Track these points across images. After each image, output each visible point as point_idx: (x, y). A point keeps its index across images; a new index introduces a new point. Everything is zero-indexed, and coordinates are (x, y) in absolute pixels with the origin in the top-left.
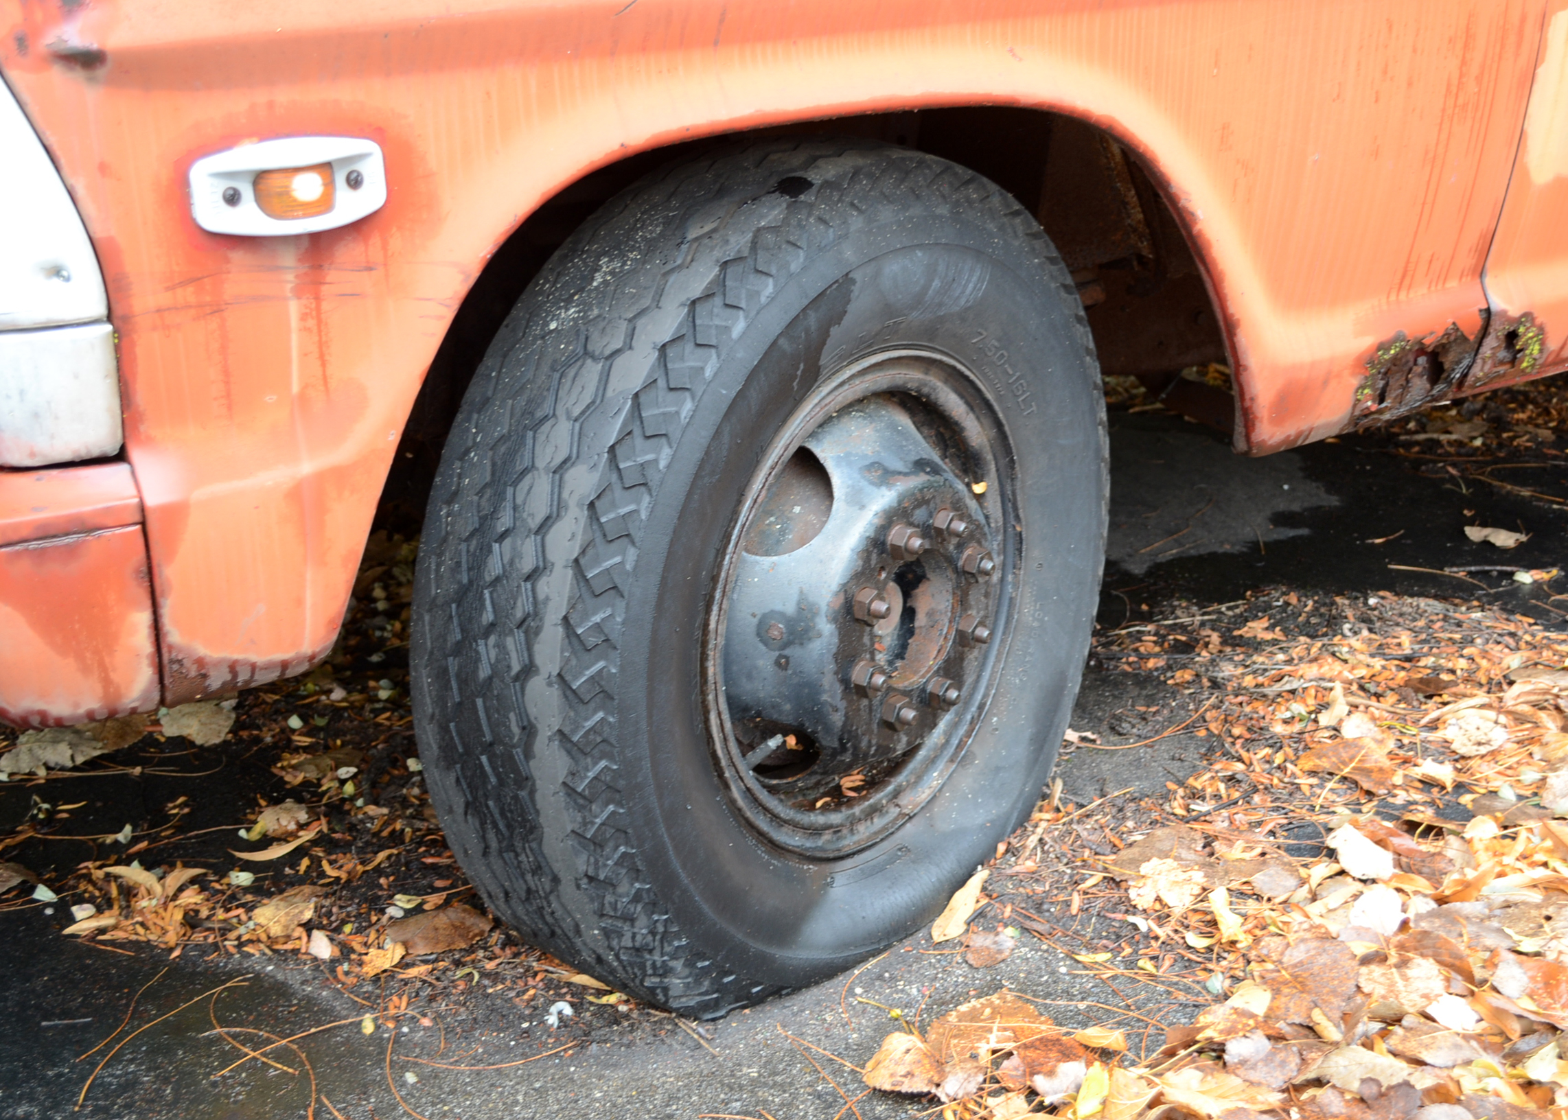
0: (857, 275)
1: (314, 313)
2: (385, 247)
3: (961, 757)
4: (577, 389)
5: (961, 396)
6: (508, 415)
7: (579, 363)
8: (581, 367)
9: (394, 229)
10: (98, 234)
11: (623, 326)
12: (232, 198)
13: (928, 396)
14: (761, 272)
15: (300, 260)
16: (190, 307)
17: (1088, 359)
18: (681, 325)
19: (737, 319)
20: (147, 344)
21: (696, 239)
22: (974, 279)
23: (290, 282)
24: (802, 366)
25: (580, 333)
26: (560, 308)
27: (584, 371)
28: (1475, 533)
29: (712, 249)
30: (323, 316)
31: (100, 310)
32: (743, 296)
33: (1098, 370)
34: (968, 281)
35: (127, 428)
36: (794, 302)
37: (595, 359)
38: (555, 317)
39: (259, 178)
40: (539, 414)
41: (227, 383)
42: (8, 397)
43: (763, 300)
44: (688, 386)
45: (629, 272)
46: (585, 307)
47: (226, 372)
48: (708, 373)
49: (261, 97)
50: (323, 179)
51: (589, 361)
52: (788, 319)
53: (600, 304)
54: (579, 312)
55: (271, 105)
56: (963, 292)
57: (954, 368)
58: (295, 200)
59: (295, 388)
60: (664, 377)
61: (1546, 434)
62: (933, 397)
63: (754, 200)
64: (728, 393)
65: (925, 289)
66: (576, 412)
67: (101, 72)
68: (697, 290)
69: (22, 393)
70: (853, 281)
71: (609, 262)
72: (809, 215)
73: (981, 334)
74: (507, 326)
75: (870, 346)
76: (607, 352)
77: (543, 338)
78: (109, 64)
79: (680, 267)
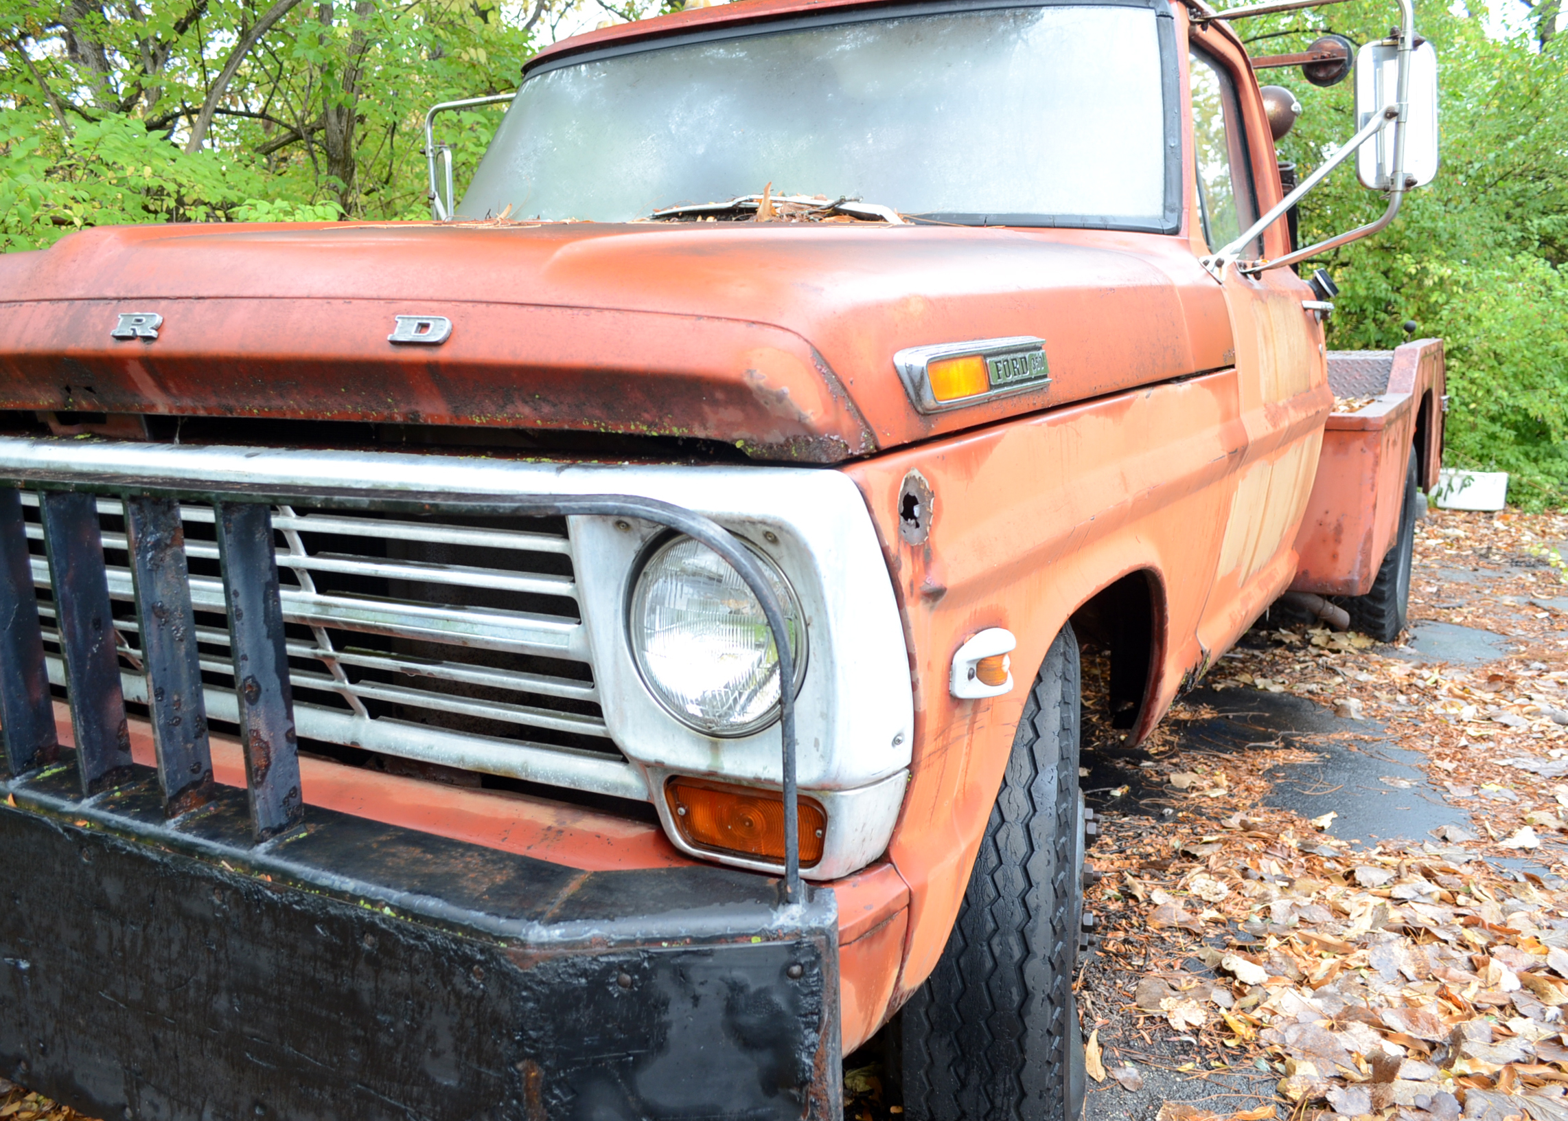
1: (970, 742)
15: (972, 709)
20: (921, 776)
23: (967, 724)
30: (972, 744)
35: (893, 839)
41: (936, 797)
47: (938, 790)
49: (974, 608)
55: (975, 612)
59: (955, 794)
78: (944, 597)
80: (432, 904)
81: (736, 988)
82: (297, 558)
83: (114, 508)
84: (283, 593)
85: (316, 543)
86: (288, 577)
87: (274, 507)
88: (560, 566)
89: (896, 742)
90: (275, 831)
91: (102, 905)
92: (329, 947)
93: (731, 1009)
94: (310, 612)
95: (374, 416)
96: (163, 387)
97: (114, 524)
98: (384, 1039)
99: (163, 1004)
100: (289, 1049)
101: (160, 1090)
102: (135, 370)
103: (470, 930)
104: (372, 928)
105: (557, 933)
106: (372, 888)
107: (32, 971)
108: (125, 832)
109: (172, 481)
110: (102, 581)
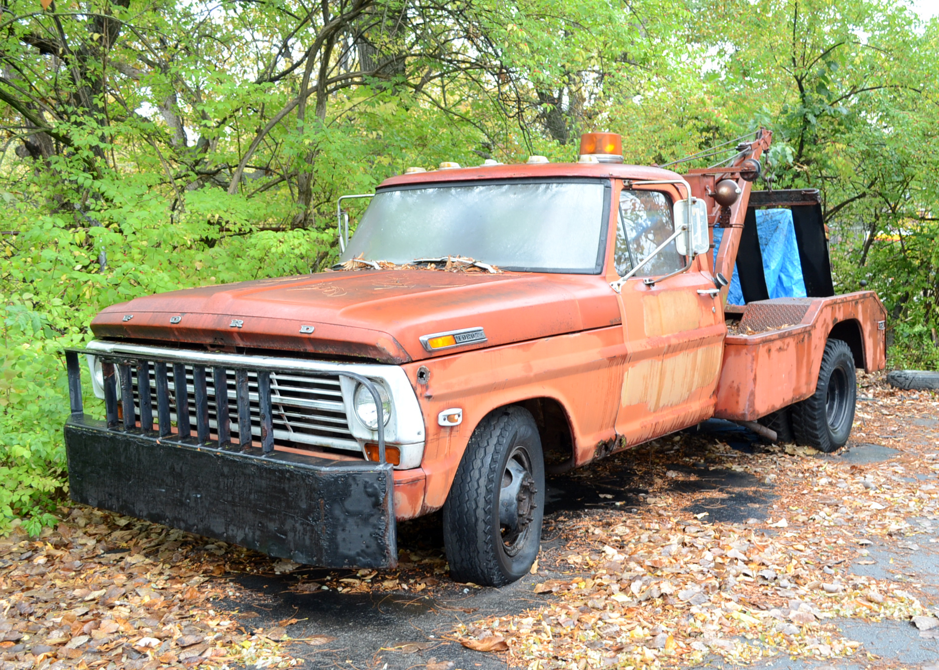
2: (462, 427)
3: (525, 537)
5: (525, 456)
8: (479, 449)
10: (426, 427)
12: (444, 419)
14: (506, 430)
15: (452, 429)
16: (435, 438)
19: (504, 439)
20: (429, 445)
23: (450, 432)
28: (602, 496)
29: (500, 426)
30: (451, 440)
31: (424, 439)
32: (504, 435)
34: (529, 432)
36: (511, 436)
39: (449, 416)
41: (437, 453)
43: (507, 435)
44: (499, 452)
47: (437, 450)
48: (502, 450)
52: (511, 439)
55: (448, 403)
59: (446, 452)
60: (496, 450)
61: (607, 473)
62: (521, 456)
63: (501, 417)
70: (518, 433)
72: (510, 419)
73: (530, 443)
78: (432, 397)
80: (302, 465)
81: (367, 482)
82: (275, 386)
83: (232, 373)
84: (272, 396)
85: (280, 382)
86: (273, 392)
87: (270, 372)
88: (338, 388)
89: (419, 434)
90: (268, 453)
91: (223, 475)
92: (279, 477)
93: (365, 487)
94: (278, 401)
95: (296, 349)
96: (242, 339)
97: (231, 377)
98: (290, 499)
99: (237, 500)
100: (268, 506)
101: (234, 525)
102: (235, 335)
103: (310, 469)
104: (288, 471)
105: (328, 469)
106: (289, 463)
107: (201, 498)
108: (230, 455)
109: (246, 366)
110: (226, 393)
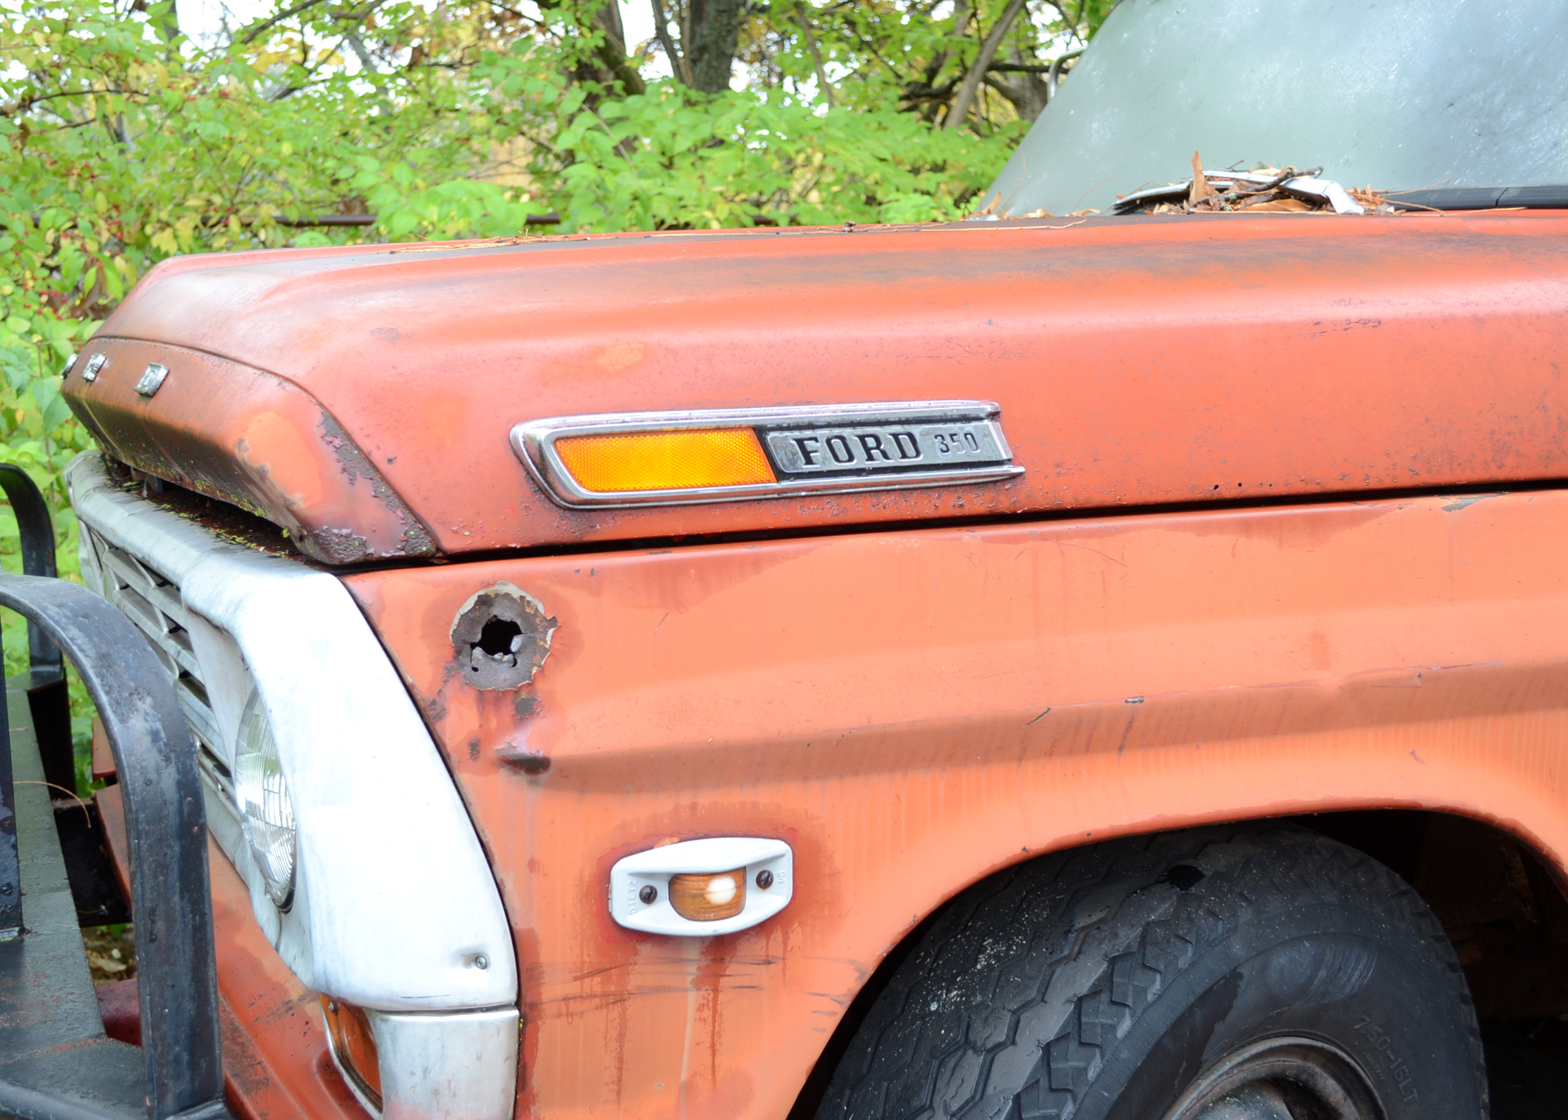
0: (1244, 970)
1: (711, 1004)
2: (785, 943)
4: (955, 1083)
5: (1339, 1081)
6: (882, 1098)
7: (960, 1053)
8: (961, 1057)
9: (796, 924)
10: (519, 925)
11: (1007, 1018)
12: (648, 897)
13: (1305, 1083)
14: (1150, 968)
15: (703, 953)
16: (595, 996)
17: (1472, 1039)
18: (1067, 1023)
19: (1123, 1016)
20: (550, 1030)
21: (1084, 928)
22: (1361, 967)
23: (692, 974)
24: (1184, 1064)
25: (962, 1019)
26: (941, 988)
27: (964, 1062)
29: (1101, 942)
30: (719, 1007)
31: (512, 997)
32: (1130, 993)
33: (1481, 1049)
34: (1355, 969)
35: (519, 1109)
36: (1181, 999)
37: (976, 1051)
38: (936, 998)
39: (675, 880)
40: (916, 1103)
41: (620, 1069)
42: (413, 1074)
43: (1150, 997)
44: (1071, 1087)
45: (1014, 957)
46: (968, 992)
47: (621, 1060)
48: (1091, 1074)
49: (686, 799)
50: (736, 882)
51: (970, 1052)
52: (1173, 1016)
53: (983, 991)
54: (961, 996)
55: (694, 807)
56: (1349, 980)
57: (1335, 1054)
58: (709, 903)
59: (684, 1076)
60: (1046, 1077)
62: (1311, 1083)
63: (1143, 889)
64: (1110, 1096)
65: (1312, 978)
66: (955, 1106)
67: (543, 777)
68: (1084, 984)
69: (426, 1071)
70: (1241, 976)
71: (994, 943)
72: (1199, 907)
73: (1364, 1021)
74: (885, 998)
75: (1252, 1036)
76: (989, 1045)
77: (923, 1018)
78: (552, 770)
79: (1067, 959)
89: (469, 961)
